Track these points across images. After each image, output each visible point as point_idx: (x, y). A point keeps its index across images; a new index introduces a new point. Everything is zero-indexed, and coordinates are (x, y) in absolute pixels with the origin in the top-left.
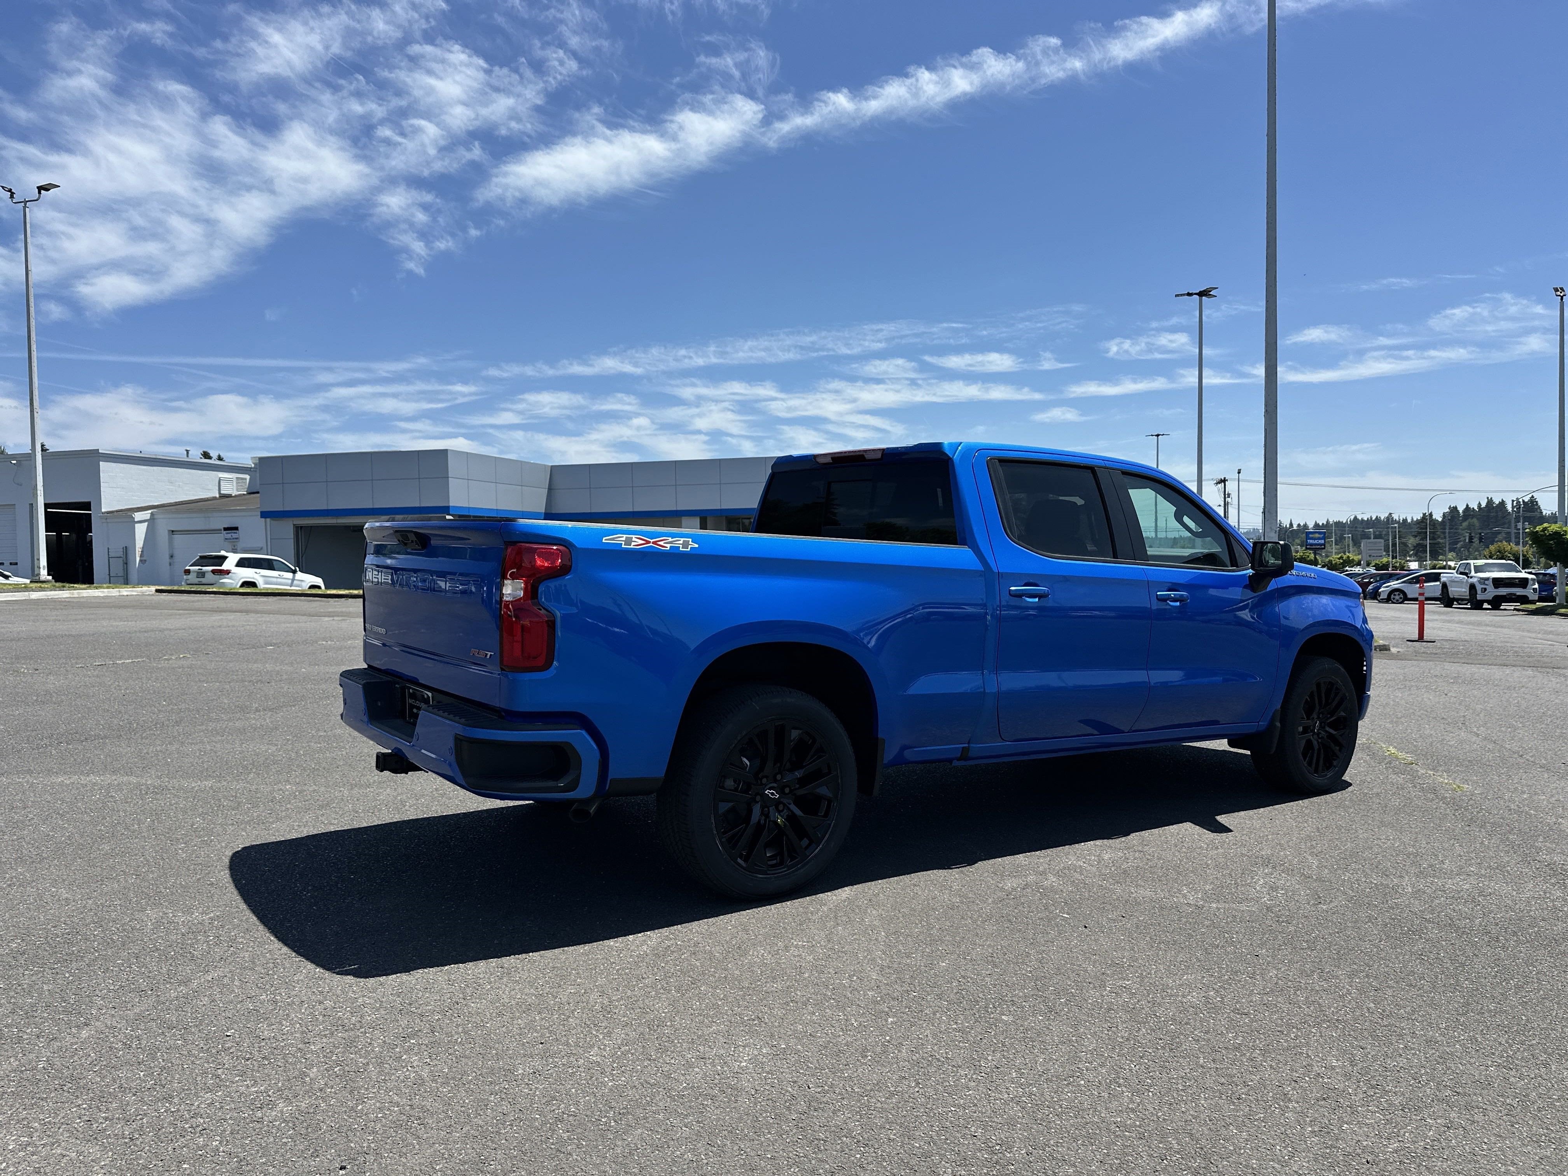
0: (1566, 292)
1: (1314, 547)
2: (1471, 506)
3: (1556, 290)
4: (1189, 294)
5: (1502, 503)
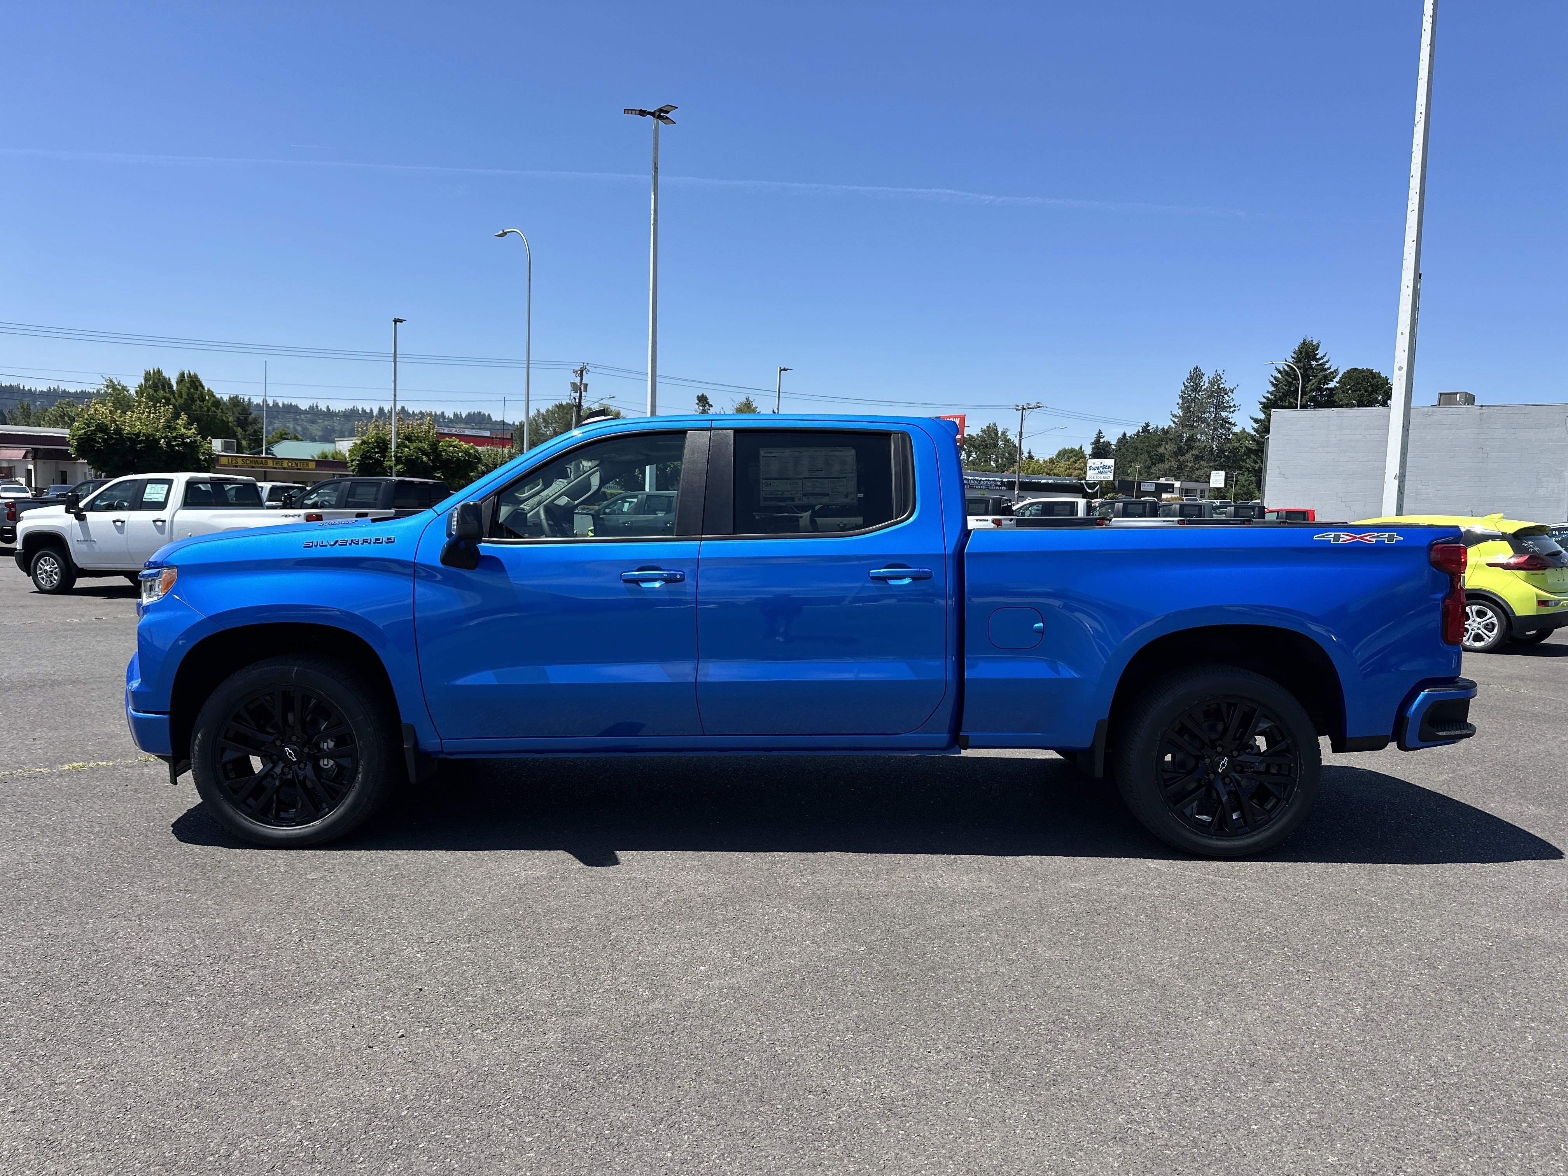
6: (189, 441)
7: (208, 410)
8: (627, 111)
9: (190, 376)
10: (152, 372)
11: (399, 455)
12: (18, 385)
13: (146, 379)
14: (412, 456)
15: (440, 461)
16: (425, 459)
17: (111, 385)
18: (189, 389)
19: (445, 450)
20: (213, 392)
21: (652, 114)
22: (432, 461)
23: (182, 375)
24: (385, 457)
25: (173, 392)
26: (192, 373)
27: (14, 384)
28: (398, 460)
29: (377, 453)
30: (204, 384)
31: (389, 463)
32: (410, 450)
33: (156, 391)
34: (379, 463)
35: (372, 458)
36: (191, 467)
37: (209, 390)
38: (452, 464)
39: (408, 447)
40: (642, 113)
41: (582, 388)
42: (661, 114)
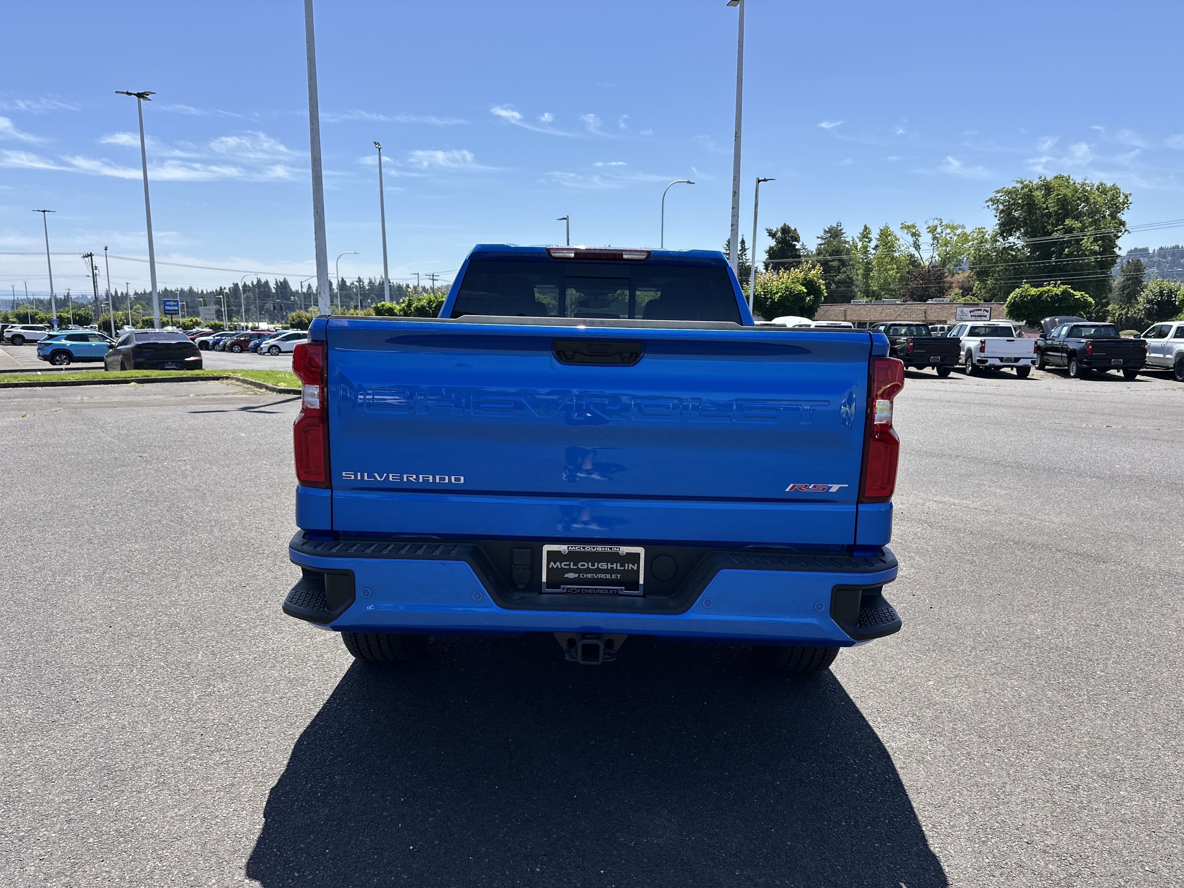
0: (381, 146)
1: (170, 312)
2: (247, 283)
3: (375, 143)
4: (128, 94)
5: (267, 283)
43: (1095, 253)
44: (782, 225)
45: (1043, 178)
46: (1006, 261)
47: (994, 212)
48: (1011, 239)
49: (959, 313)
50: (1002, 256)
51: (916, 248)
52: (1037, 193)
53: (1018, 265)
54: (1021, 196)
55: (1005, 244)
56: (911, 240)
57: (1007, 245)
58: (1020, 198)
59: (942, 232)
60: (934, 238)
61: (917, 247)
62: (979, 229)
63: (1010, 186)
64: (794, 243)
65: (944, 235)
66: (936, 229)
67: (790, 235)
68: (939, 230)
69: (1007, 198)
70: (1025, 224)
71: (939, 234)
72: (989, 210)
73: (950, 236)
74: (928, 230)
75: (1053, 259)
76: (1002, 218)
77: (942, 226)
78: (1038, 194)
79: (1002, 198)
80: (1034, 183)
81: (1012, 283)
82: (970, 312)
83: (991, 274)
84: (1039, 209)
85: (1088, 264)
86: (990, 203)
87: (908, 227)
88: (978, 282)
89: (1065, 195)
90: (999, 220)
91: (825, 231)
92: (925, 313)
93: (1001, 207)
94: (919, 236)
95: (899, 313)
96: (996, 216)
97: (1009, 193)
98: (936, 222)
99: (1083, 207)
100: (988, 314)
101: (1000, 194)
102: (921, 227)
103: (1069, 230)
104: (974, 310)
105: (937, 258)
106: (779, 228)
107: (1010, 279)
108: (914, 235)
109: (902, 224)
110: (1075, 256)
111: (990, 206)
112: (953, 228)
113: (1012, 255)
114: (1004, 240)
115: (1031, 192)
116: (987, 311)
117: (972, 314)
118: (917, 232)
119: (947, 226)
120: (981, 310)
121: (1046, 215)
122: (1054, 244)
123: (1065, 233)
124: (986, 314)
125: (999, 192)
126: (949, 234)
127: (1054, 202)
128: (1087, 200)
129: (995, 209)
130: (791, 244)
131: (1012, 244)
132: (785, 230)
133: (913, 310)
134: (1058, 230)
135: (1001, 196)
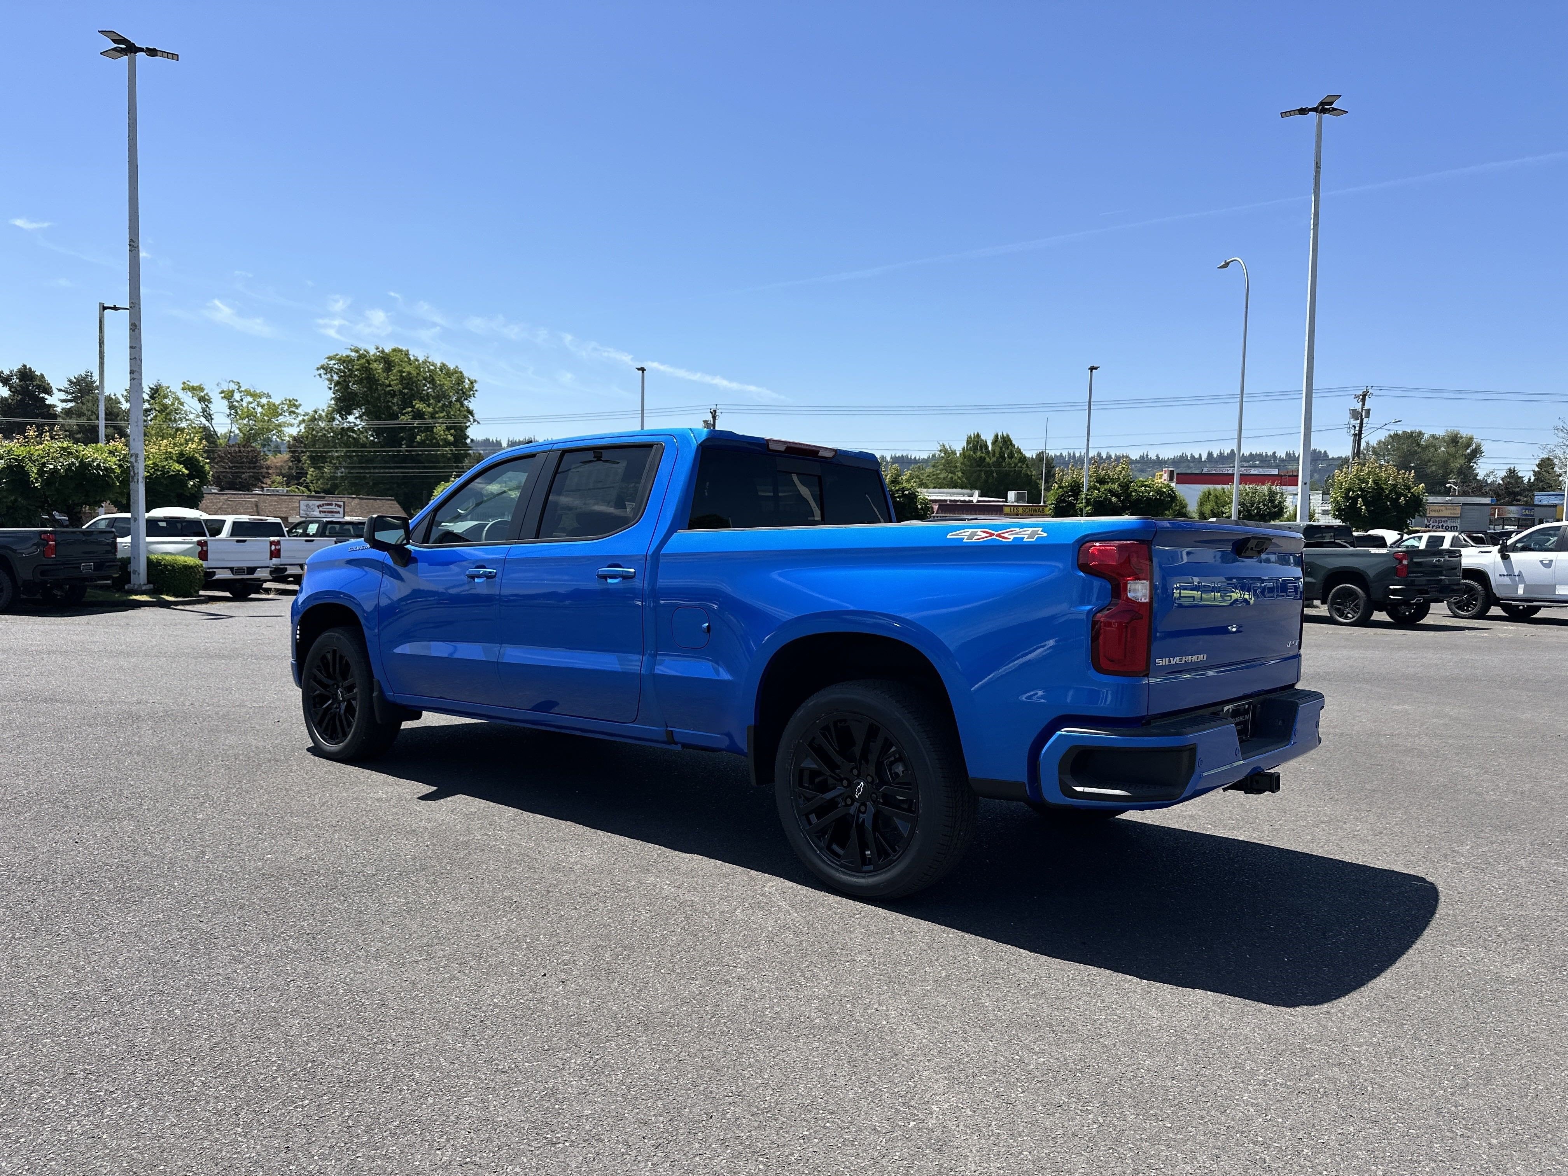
6: (907, 493)
7: (1016, 465)
8: (1284, 114)
9: (1003, 437)
10: (972, 436)
11: (1089, 497)
12: (907, 455)
13: (968, 443)
14: (1101, 497)
15: (1130, 501)
16: (1114, 499)
17: (944, 450)
18: (1001, 448)
19: (1136, 490)
20: (1020, 450)
21: (1314, 110)
22: (1122, 502)
23: (997, 436)
24: (1077, 499)
25: (988, 452)
26: (1005, 435)
27: (905, 454)
28: (1088, 502)
29: (1070, 496)
30: (1014, 442)
31: (1080, 505)
32: (1099, 492)
33: (975, 453)
34: (1072, 505)
35: (1064, 501)
36: (909, 515)
37: (1018, 448)
38: (1142, 504)
39: (1098, 489)
40: (1303, 111)
41: (1363, 414)
42: (1324, 108)
43: (447, 443)
44: (20, 366)
45: (381, 349)
46: (347, 445)
47: (327, 382)
48: (351, 418)
49: (303, 507)
50: (341, 438)
51: (206, 417)
52: (375, 365)
53: (362, 452)
54: (358, 367)
55: (344, 423)
56: (198, 407)
57: (346, 425)
58: (357, 370)
59: (242, 400)
60: (231, 407)
61: (209, 417)
62: (290, 401)
63: (345, 353)
64: (41, 395)
65: (245, 404)
66: (232, 396)
67: (35, 383)
68: (237, 396)
69: (342, 367)
70: (368, 402)
71: (237, 401)
72: (321, 380)
73: (252, 405)
74: (223, 395)
75: (404, 446)
76: (337, 391)
77: (240, 392)
78: (378, 367)
79: (336, 366)
80: (372, 353)
81: (357, 473)
82: (318, 507)
83: (328, 460)
84: (381, 385)
85: (443, 455)
86: (322, 371)
87: (193, 389)
88: (312, 469)
89: (409, 373)
90: (334, 394)
91: (70, 381)
92: (257, 506)
93: (336, 377)
94: (209, 401)
95: (219, 505)
96: (330, 389)
97: (342, 361)
98: (233, 386)
99: (428, 389)
100: (341, 510)
101: (333, 362)
102: (212, 390)
103: (419, 415)
104: (323, 505)
105: (237, 432)
106: (15, 370)
107: (353, 468)
108: (202, 400)
109: (184, 383)
110: (429, 446)
111: (323, 375)
112: (254, 395)
113: (353, 438)
114: (343, 419)
115: (369, 364)
116: (340, 506)
117: (321, 509)
118: (207, 397)
119: (248, 393)
120: (331, 505)
121: (389, 392)
122: (403, 429)
123: (414, 418)
124: (338, 509)
125: (331, 360)
126: (251, 403)
127: (397, 379)
128: (432, 381)
129: (328, 380)
130: (37, 396)
131: (352, 424)
132: (26, 374)
133: (240, 503)
134: (406, 413)
135: (335, 364)
